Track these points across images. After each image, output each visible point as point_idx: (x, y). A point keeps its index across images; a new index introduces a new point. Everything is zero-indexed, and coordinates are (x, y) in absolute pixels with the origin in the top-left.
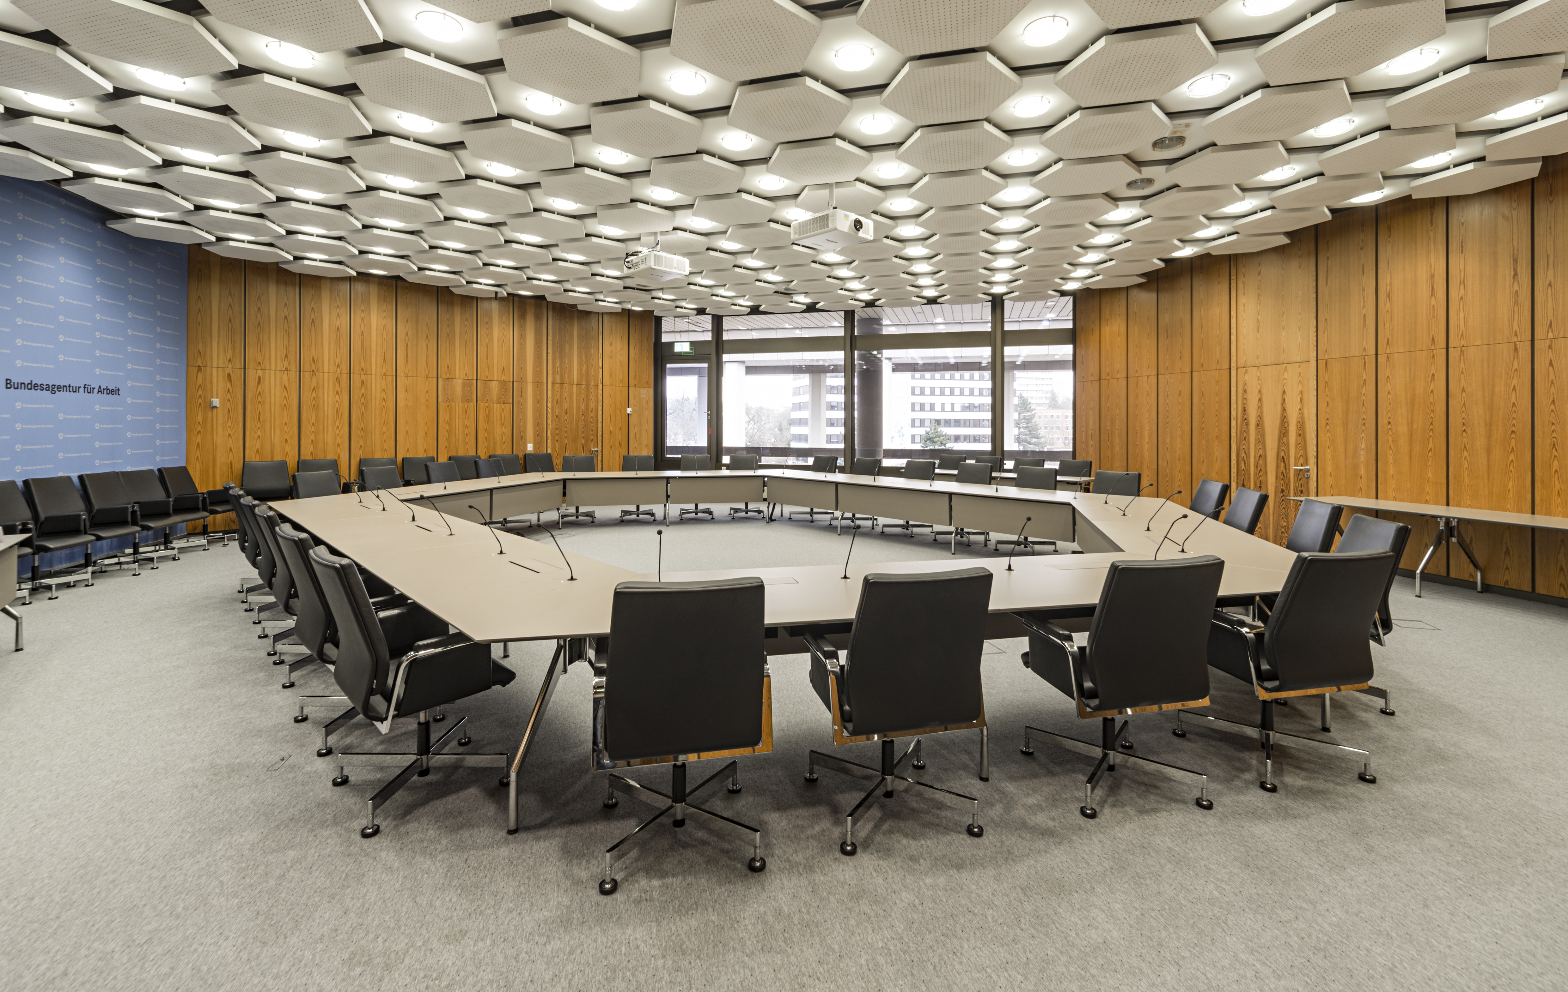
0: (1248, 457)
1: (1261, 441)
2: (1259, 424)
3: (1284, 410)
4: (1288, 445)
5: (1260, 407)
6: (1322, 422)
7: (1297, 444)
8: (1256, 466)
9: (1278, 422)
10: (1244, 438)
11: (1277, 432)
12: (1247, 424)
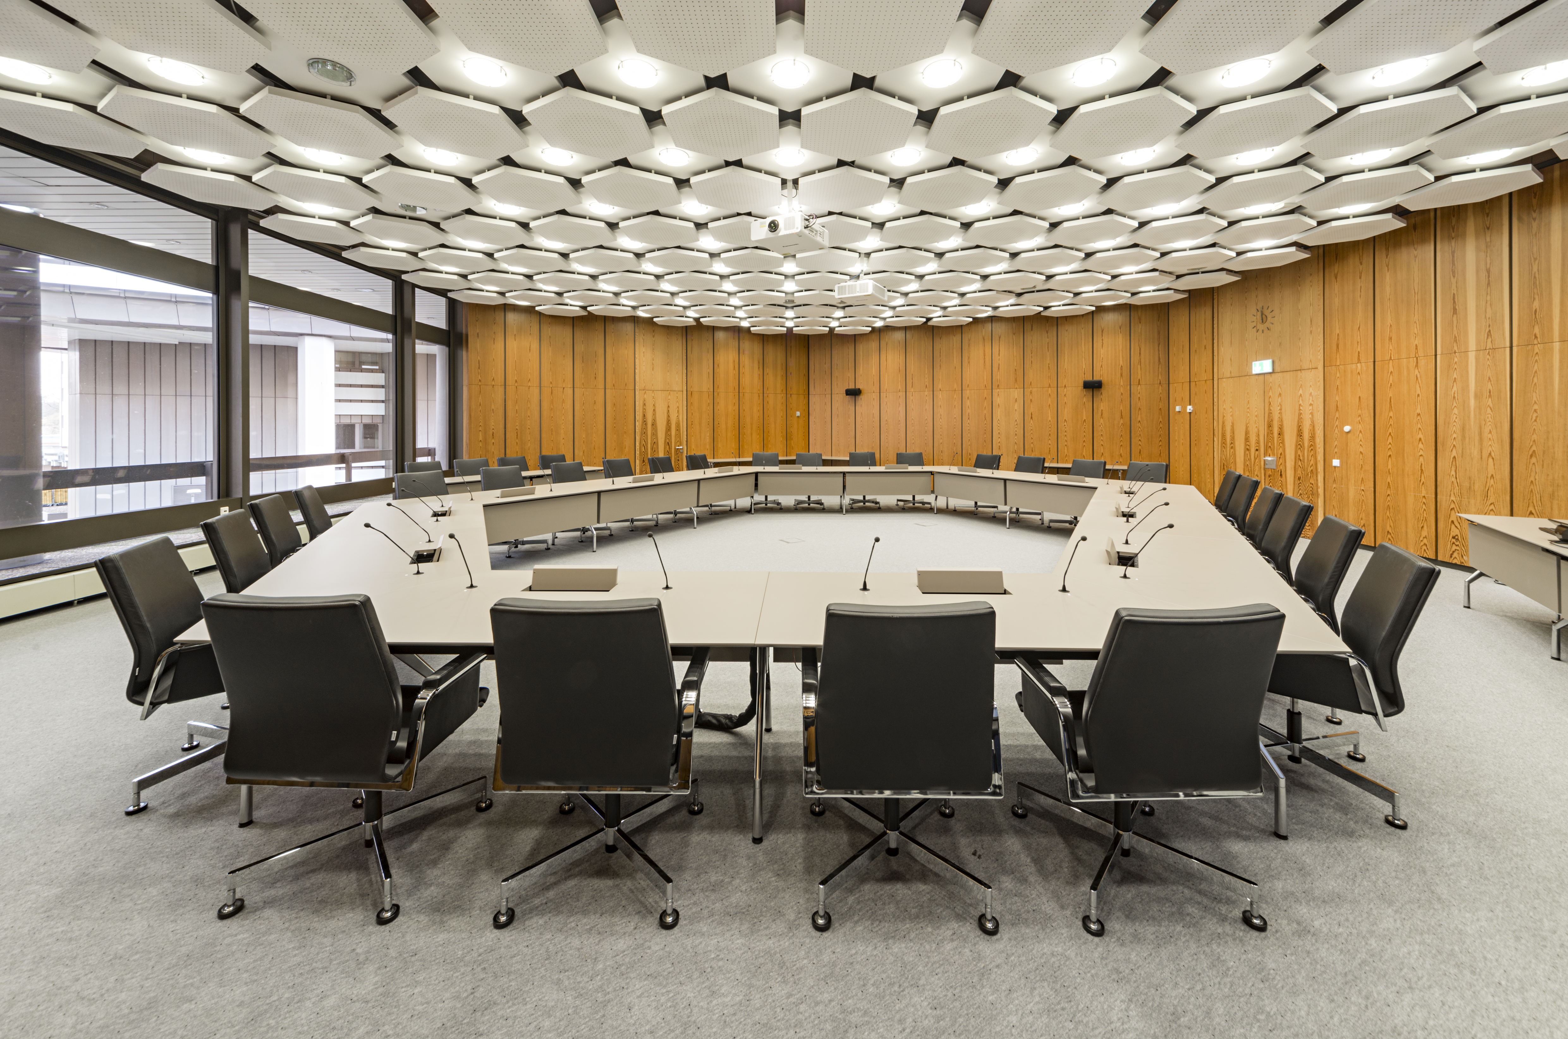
0: (647, 444)
1: (655, 434)
2: (654, 424)
3: (669, 416)
4: (670, 436)
5: (654, 414)
6: (689, 423)
7: (676, 435)
8: (652, 449)
9: (665, 423)
10: (644, 432)
11: (664, 429)
12: (646, 424)
